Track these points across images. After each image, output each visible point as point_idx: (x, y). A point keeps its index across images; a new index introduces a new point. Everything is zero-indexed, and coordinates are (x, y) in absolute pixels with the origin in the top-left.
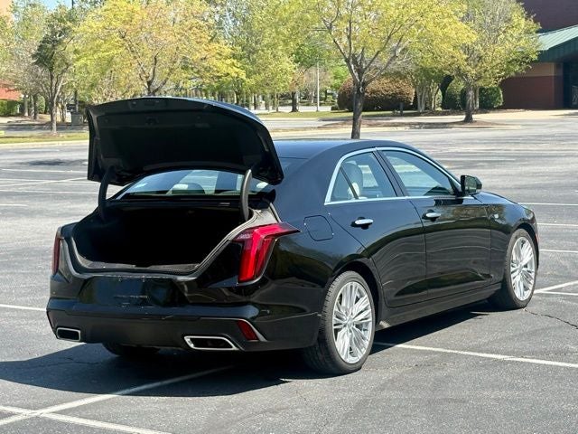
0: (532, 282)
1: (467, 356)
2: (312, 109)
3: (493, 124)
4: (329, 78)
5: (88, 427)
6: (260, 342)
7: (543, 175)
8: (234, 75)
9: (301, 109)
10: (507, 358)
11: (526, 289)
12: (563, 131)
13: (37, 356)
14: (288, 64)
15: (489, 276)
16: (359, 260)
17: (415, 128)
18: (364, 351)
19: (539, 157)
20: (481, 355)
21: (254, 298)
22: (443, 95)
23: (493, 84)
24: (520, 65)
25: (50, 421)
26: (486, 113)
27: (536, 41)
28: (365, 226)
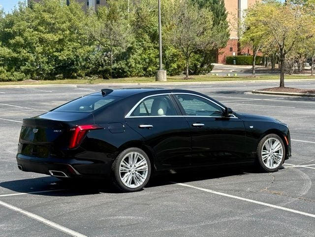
11: (275, 163)
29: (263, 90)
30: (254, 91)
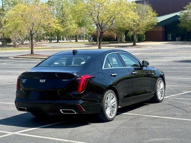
0: (163, 94)
1: (145, 116)
2: (82, 41)
3: (142, 46)
4: (87, 30)
5: (32, 137)
6: (84, 111)
7: (161, 62)
8: (59, 29)
9: (79, 41)
10: (158, 117)
11: (162, 96)
12: (165, 48)
13: (9, 117)
14: (75, 26)
15: (150, 92)
16: (113, 86)
17: (117, 47)
18: (114, 114)
19: (158, 57)
20: (150, 116)
21: (82, 98)
22: (126, 36)
23: (142, 33)
24: (151, 27)
25: (19, 135)
26: (140, 42)
27: (156, 19)
28: (115, 76)
29: (22, 56)
30: (15, 56)
